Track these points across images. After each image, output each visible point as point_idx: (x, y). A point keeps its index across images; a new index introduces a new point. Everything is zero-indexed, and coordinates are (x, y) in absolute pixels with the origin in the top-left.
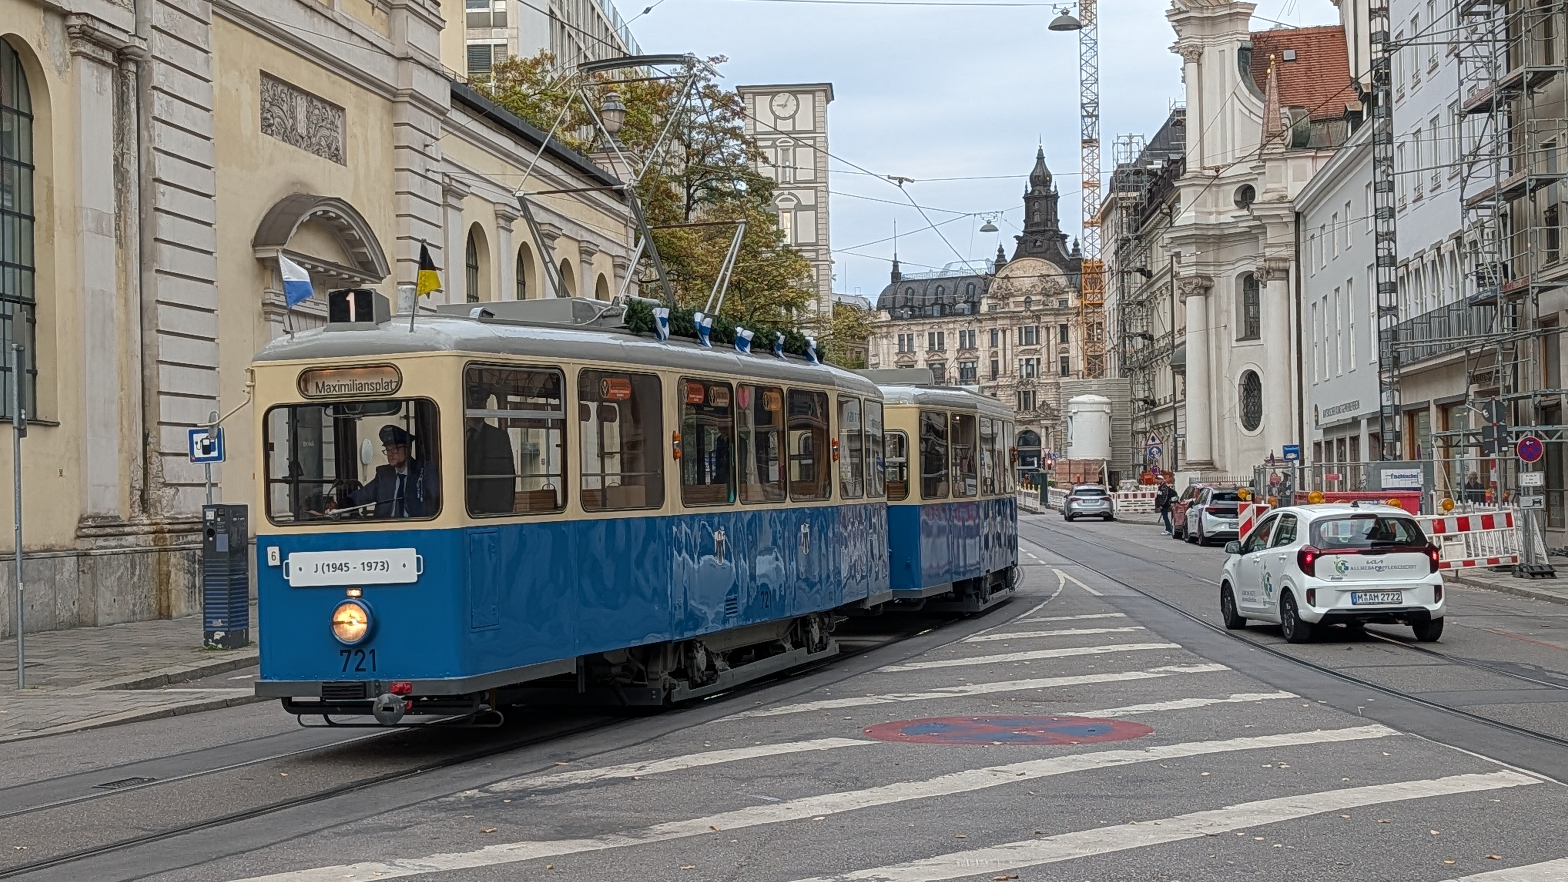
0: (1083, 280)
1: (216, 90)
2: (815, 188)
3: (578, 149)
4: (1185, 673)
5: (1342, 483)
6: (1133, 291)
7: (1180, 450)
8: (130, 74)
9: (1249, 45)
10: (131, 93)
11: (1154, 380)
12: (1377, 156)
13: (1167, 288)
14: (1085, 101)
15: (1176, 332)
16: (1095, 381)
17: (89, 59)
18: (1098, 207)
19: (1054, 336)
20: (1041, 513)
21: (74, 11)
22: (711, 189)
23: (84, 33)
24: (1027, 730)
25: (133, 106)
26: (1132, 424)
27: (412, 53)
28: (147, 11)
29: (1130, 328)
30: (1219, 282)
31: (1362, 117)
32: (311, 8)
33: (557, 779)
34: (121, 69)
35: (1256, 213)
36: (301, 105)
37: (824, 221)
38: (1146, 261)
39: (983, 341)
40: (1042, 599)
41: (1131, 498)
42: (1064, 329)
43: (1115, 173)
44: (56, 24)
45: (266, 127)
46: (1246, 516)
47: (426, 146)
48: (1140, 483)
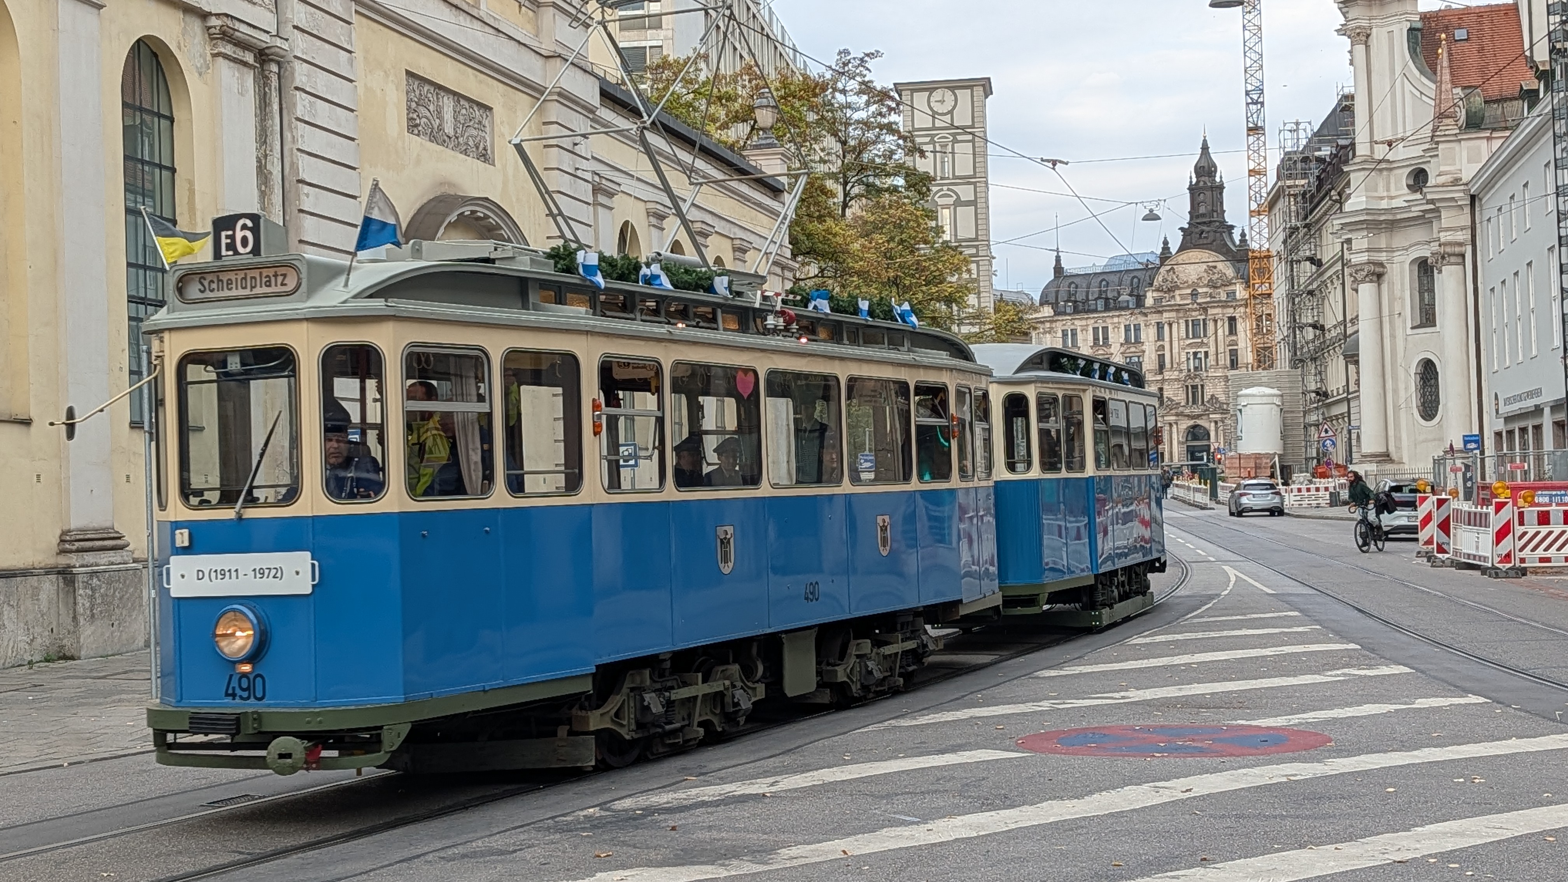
0: (1251, 270)
1: (361, 91)
2: (975, 184)
3: (731, 147)
4: (1365, 676)
5: (1526, 473)
6: (1302, 280)
7: (1354, 442)
8: (272, 75)
9: (1419, 25)
10: (274, 94)
11: (1326, 371)
12: (1557, 131)
13: (1338, 276)
14: (1249, 88)
15: (1348, 321)
16: (1265, 373)
17: (230, 60)
18: (1265, 195)
19: (1223, 330)
20: (1211, 509)
21: (213, 12)
22: (868, 185)
23: (224, 33)
24: (1193, 740)
25: (276, 107)
26: (1304, 416)
27: (560, 50)
28: (289, 11)
29: (1300, 319)
30: (1392, 268)
31: (1538, 95)
32: (456, 7)
33: (684, 796)
34: (263, 70)
35: (1429, 197)
36: (448, 104)
37: (984, 216)
38: (1316, 250)
39: (1148, 335)
40: (1211, 598)
41: (1304, 492)
42: (1232, 320)
43: (1283, 160)
44: (196, 25)
45: (413, 127)
46: (1426, 509)
47: (576, 144)
48: (1314, 477)
